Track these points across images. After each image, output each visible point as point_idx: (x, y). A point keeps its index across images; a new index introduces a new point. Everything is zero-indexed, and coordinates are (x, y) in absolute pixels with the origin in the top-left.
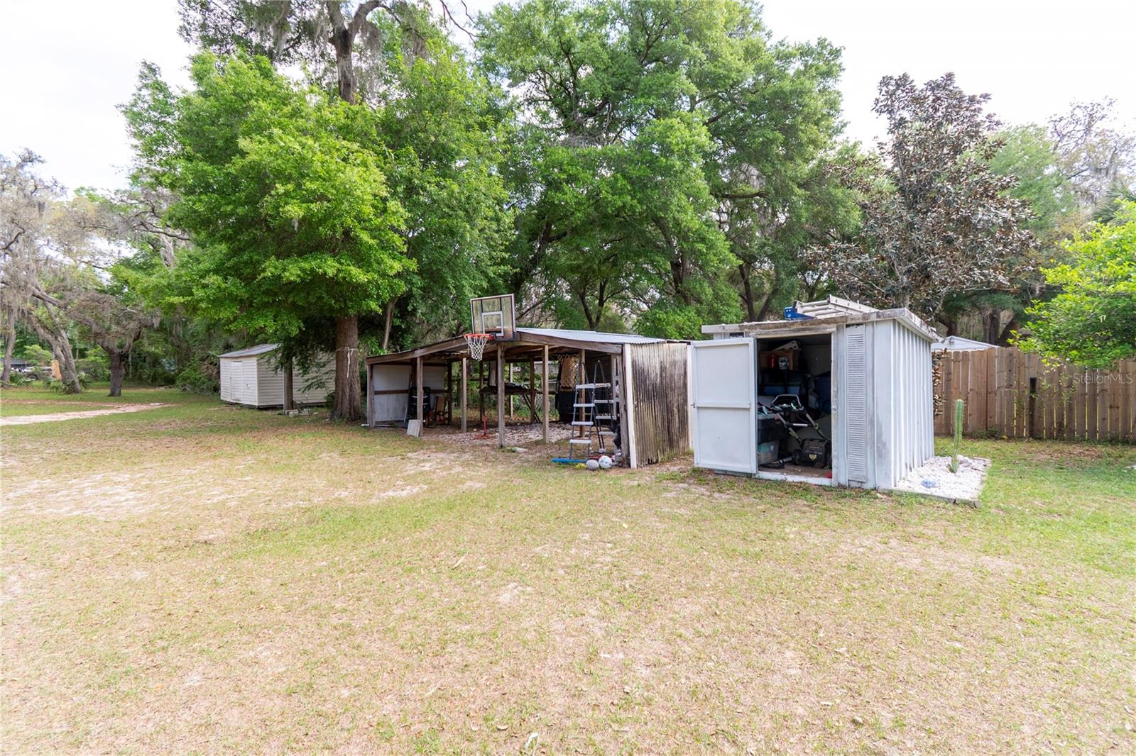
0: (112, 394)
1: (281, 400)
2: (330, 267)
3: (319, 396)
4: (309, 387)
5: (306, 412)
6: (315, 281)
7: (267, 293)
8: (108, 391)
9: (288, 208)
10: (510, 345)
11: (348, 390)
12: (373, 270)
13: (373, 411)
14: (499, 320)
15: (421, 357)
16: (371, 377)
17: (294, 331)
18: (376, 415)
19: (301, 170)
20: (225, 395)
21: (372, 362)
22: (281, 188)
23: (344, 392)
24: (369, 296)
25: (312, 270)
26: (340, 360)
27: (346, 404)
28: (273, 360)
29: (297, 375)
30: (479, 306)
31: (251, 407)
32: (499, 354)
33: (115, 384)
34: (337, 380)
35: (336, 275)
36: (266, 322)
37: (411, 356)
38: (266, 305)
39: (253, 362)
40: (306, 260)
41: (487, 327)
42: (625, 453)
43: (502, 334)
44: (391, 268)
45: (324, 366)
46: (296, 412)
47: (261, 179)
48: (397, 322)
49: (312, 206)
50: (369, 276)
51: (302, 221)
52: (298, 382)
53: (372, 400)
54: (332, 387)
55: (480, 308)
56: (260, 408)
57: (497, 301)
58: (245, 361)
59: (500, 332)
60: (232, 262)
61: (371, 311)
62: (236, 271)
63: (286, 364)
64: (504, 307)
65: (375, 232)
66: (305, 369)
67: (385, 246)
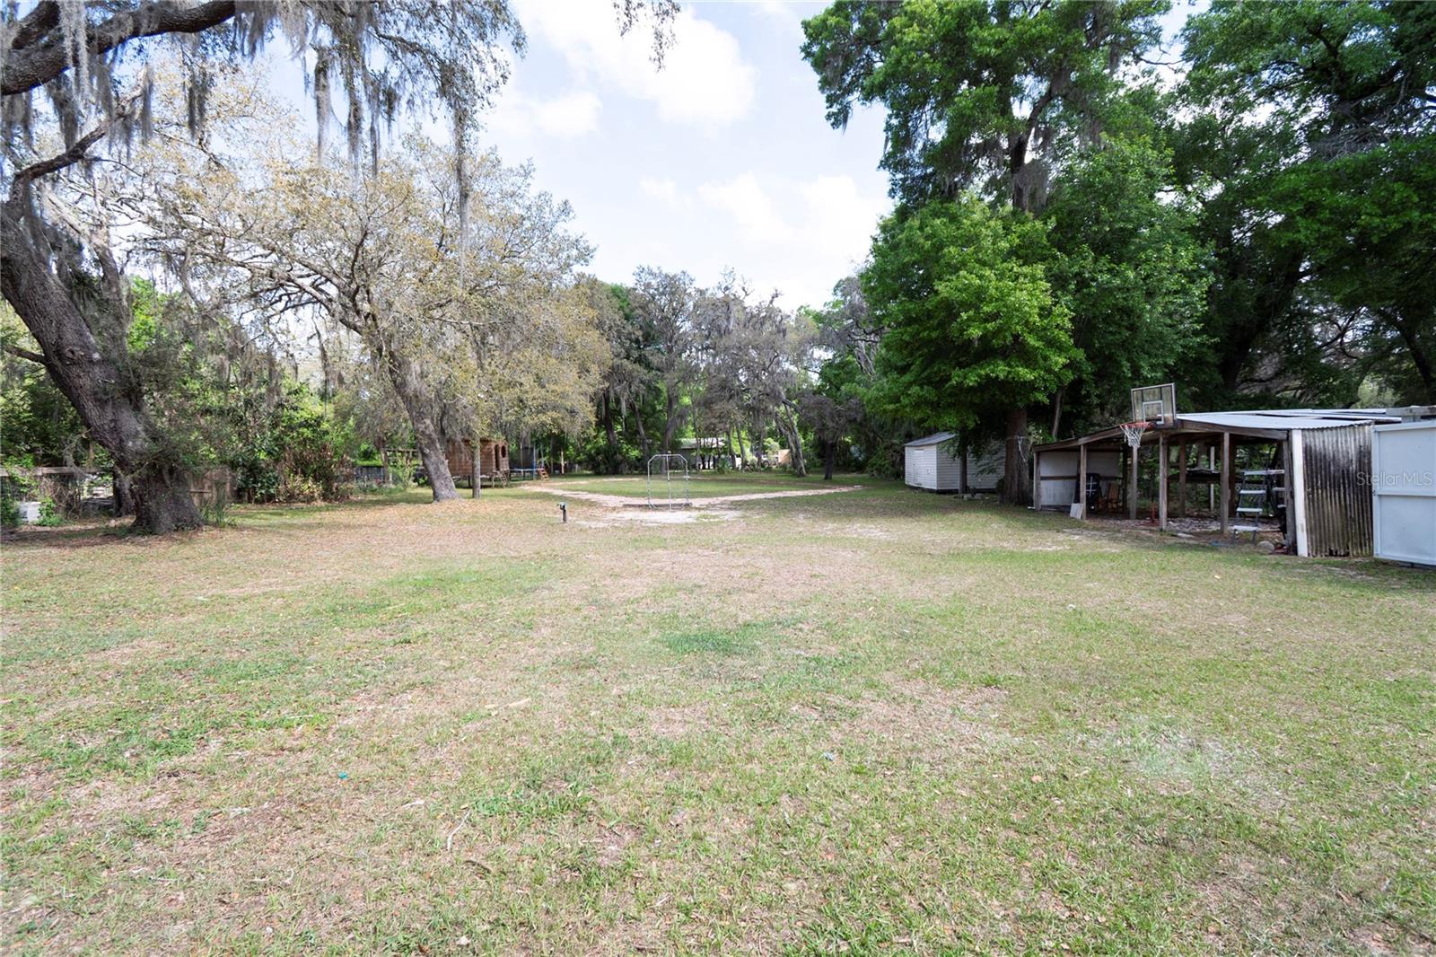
0: (826, 478)
1: (957, 486)
2: (1000, 370)
3: (991, 481)
4: (982, 472)
5: (978, 496)
6: (989, 383)
7: (950, 395)
8: (824, 476)
9: (971, 330)
10: (1173, 432)
11: (1017, 476)
12: (1040, 367)
13: (1039, 495)
14: (1159, 409)
15: (1085, 445)
16: (1038, 463)
17: (971, 424)
18: (1043, 499)
19: (980, 295)
20: (909, 480)
21: (1038, 449)
22: (964, 316)
23: (1013, 477)
24: (1037, 389)
25: (987, 375)
26: (1011, 446)
27: (1015, 488)
28: (952, 449)
29: (971, 462)
30: (1140, 395)
31: (931, 491)
32: (1161, 440)
33: (828, 469)
34: (1007, 466)
35: (1007, 377)
36: (951, 419)
37: (1074, 444)
38: (950, 405)
39: (934, 450)
40: (982, 367)
41: (1147, 415)
42: (1291, 539)
43: (1162, 422)
44: (1056, 363)
45: (996, 453)
46: (969, 495)
47: (950, 309)
48: (1068, 408)
49: (988, 326)
50: (1036, 374)
51: (981, 339)
52: (972, 467)
53: (1038, 484)
54: (1002, 472)
55: (1140, 398)
56: (939, 492)
57: (1157, 391)
58: (926, 449)
59: (1160, 420)
60: (926, 374)
61: (1039, 402)
62: (929, 381)
63: (962, 453)
64: (1164, 397)
65: (1040, 333)
66: (978, 456)
67: (1052, 343)
